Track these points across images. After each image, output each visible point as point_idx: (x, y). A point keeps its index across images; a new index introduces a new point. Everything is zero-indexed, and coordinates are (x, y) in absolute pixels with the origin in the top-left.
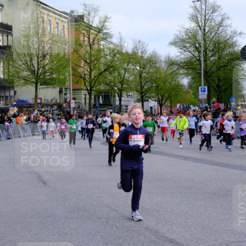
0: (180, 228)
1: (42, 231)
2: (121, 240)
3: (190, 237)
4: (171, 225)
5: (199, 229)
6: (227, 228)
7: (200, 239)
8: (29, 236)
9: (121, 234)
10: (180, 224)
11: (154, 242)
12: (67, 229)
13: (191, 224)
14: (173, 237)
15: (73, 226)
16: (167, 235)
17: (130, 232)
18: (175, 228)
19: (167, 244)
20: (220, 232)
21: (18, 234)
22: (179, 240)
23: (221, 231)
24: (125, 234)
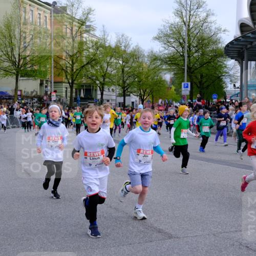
0: (168, 219)
1: (29, 220)
2: (109, 230)
3: (178, 228)
4: (159, 216)
5: (186, 220)
6: (214, 219)
7: (187, 229)
8: (17, 225)
9: (110, 224)
10: (168, 215)
11: (142, 232)
12: (55, 219)
13: (178, 215)
14: (161, 228)
15: (60, 216)
16: (156, 225)
17: (118, 222)
18: (163, 219)
19: (155, 234)
20: (207, 223)
21: (5, 223)
22: (167, 231)
23: (209, 222)
24: (113, 224)
